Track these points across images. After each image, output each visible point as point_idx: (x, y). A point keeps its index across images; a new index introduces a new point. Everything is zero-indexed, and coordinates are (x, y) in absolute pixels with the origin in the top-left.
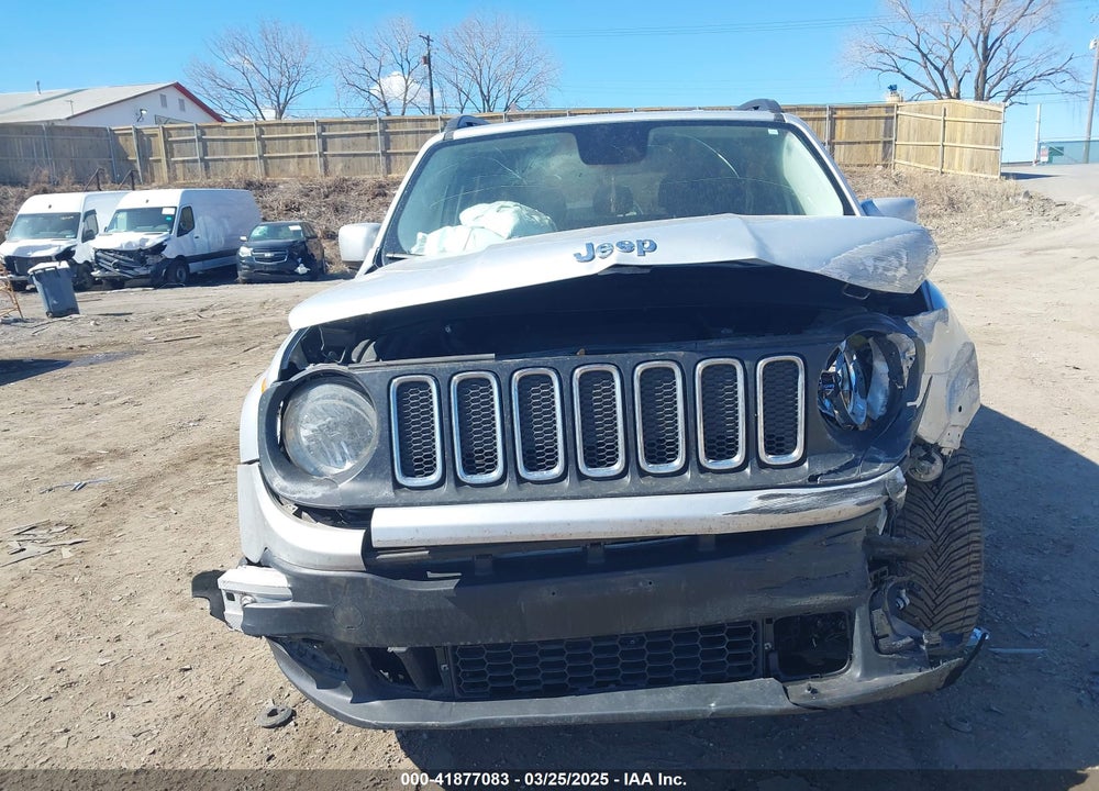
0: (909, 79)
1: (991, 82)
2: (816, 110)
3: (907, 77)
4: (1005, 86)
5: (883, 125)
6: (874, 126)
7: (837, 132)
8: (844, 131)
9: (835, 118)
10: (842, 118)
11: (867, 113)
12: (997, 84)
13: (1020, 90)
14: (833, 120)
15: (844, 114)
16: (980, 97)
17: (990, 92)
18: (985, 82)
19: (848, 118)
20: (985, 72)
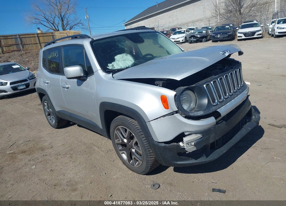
0: (45, 26)
1: (65, 26)
2: (33, 34)
3: (44, 25)
4: (68, 27)
5: (52, 38)
6: (50, 38)
7: (40, 40)
8: (42, 40)
9: (39, 36)
10: (41, 36)
11: (47, 35)
12: (67, 26)
13: (72, 28)
14: (38, 37)
15: (41, 35)
16: (64, 30)
17: (65, 29)
18: (64, 26)
19: (42, 36)
20: (63, 24)
